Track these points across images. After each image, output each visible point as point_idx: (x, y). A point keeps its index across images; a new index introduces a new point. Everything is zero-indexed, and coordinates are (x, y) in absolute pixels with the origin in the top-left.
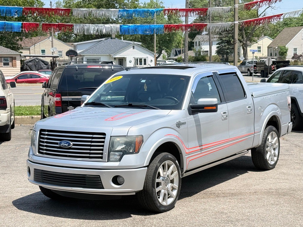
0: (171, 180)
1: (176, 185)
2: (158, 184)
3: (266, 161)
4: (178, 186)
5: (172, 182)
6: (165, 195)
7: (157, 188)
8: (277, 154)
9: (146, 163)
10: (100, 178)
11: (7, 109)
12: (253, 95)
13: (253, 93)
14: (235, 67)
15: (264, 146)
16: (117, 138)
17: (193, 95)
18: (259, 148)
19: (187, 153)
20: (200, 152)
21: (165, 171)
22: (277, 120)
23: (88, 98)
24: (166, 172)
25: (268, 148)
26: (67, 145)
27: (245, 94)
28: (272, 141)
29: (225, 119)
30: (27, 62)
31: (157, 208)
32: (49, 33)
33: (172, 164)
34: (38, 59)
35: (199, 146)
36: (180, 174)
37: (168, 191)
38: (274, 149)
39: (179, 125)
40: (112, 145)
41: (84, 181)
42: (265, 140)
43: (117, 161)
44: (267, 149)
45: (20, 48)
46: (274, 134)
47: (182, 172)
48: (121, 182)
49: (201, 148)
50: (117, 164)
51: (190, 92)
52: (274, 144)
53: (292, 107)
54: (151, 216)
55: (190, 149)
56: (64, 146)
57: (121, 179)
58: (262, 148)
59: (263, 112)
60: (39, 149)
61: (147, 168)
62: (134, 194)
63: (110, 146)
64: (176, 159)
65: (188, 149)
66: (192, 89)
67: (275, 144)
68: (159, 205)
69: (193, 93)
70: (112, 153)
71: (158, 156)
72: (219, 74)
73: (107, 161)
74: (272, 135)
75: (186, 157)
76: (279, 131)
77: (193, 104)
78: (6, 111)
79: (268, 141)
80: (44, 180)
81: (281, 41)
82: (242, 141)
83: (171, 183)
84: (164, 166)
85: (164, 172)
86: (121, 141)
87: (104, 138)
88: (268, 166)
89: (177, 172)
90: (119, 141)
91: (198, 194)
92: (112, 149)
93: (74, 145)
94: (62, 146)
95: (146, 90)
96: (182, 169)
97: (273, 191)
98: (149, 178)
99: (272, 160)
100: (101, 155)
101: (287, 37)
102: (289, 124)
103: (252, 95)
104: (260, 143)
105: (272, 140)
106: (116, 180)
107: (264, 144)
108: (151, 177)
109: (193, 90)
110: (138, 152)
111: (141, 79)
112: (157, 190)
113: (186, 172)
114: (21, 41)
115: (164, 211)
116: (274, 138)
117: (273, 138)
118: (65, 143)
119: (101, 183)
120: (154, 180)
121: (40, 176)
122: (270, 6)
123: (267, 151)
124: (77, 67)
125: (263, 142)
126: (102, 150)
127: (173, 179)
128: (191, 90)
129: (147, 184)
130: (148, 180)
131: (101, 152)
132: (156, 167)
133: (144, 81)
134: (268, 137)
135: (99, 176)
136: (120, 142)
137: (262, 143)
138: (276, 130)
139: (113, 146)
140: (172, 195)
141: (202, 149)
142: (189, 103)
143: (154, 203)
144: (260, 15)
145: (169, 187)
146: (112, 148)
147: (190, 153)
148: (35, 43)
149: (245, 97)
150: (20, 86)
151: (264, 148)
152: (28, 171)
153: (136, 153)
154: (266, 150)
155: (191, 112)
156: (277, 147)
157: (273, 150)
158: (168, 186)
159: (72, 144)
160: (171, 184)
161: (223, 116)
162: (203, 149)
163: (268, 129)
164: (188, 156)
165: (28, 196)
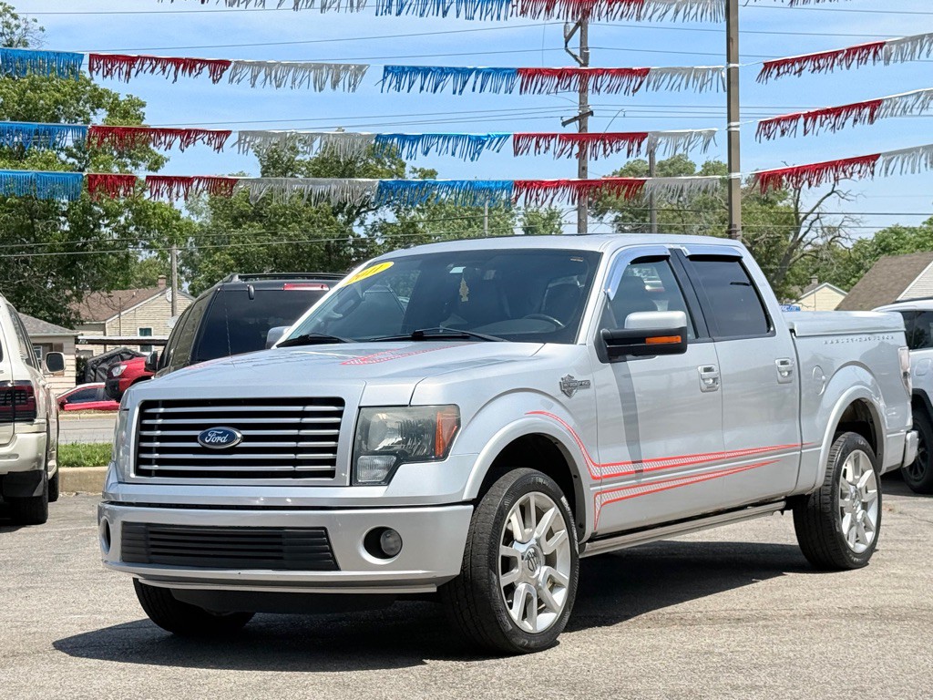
0: (546, 556)
1: (563, 572)
2: (508, 564)
3: (839, 540)
4: (567, 578)
5: (550, 561)
6: (528, 600)
7: (503, 574)
8: (873, 520)
9: (470, 492)
10: (327, 536)
11: (37, 421)
12: (796, 330)
13: (793, 325)
14: (737, 242)
15: (833, 493)
16: (379, 412)
17: (611, 305)
18: (817, 499)
19: (594, 478)
20: (634, 481)
21: (527, 524)
22: (871, 419)
23: (288, 332)
24: (530, 527)
25: (847, 500)
26: (223, 440)
27: (769, 322)
28: (858, 481)
29: (711, 389)
30: (97, 362)
31: (505, 637)
32: (162, 278)
33: (549, 505)
34: (128, 354)
35: (633, 462)
36: (574, 539)
37: (539, 589)
38: (865, 506)
39: (568, 387)
40: (363, 431)
41: (276, 547)
42: (835, 474)
43: (379, 484)
44: (841, 503)
45: (75, 321)
46: (861, 456)
47: (581, 535)
48: (392, 549)
49: (638, 466)
50: (378, 492)
51: (602, 295)
52: (864, 491)
53: (916, 421)
54: (486, 662)
55: (603, 466)
56: (215, 444)
57: (391, 540)
58: (828, 497)
59: (827, 383)
60: (139, 461)
61: (472, 507)
62: (434, 590)
63: (359, 437)
64: (562, 493)
65: (599, 466)
66: (607, 286)
67: (867, 492)
68: (510, 627)
69: (612, 298)
70: (362, 459)
71: (506, 475)
72: (689, 254)
73: (348, 484)
74: (856, 462)
75: (592, 489)
76: (878, 452)
77: (613, 331)
78: (35, 427)
79: (845, 476)
80: (153, 553)
81: (871, 296)
82: (763, 464)
83: (547, 564)
84: (524, 510)
85: (525, 528)
86: (391, 421)
87: (339, 414)
88: (848, 555)
89: (564, 531)
90: (384, 423)
91: (632, 620)
92: (364, 446)
93: (246, 438)
94: (210, 443)
95: (465, 299)
96: (581, 527)
97: (866, 611)
98: (478, 539)
99: (857, 541)
100: (329, 467)
101: (891, 284)
102: (909, 436)
103: (792, 331)
104: (820, 481)
105: (857, 477)
106: (377, 542)
107: (833, 485)
108: (486, 537)
109: (609, 290)
110: (445, 456)
111: (452, 265)
112: (505, 580)
113: (590, 540)
114: (80, 300)
115: (526, 648)
116: (863, 473)
117: (859, 471)
118: (218, 435)
119: (331, 551)
120: (493, 549)
121: (143, 543)
122: (833, 192)
123: (842, 508)
124: (252, 289)
125: (830, 479)
126: (333, 450)
127: (554, 553)
128: (603, 290)
129: (473, 561)
130: (475, 548)
131: (330, 456)
132: (500, 507)
133: (458, 270)
134: (844, 467)
135: (325, 529)
136: (389, 426)
137: (826, 483)
138: (869, 447)
139: (366, 438)
140: (552, 603)
141: (641, 471)
142: (600, 328)
143: (497, 621)
144: (805, 218)
145: (541, 578)
146: (363, 442)
147: (604, 480)
148: (121, 309)
149: (768, 331)
150: (74, 418)
151: (832, 498)
152: (103, 536)
153: (438, 459)
154: (841, 505)
155: (606, 353)
156: (872, 501)
157: (859, 508)
158: (537, 572)
159: (239, 435)
160: (546, 567)
161: (704, 380)
162: (644, 474)
163: (843, 440)
164: (599, 487)
165: (103, 630)
